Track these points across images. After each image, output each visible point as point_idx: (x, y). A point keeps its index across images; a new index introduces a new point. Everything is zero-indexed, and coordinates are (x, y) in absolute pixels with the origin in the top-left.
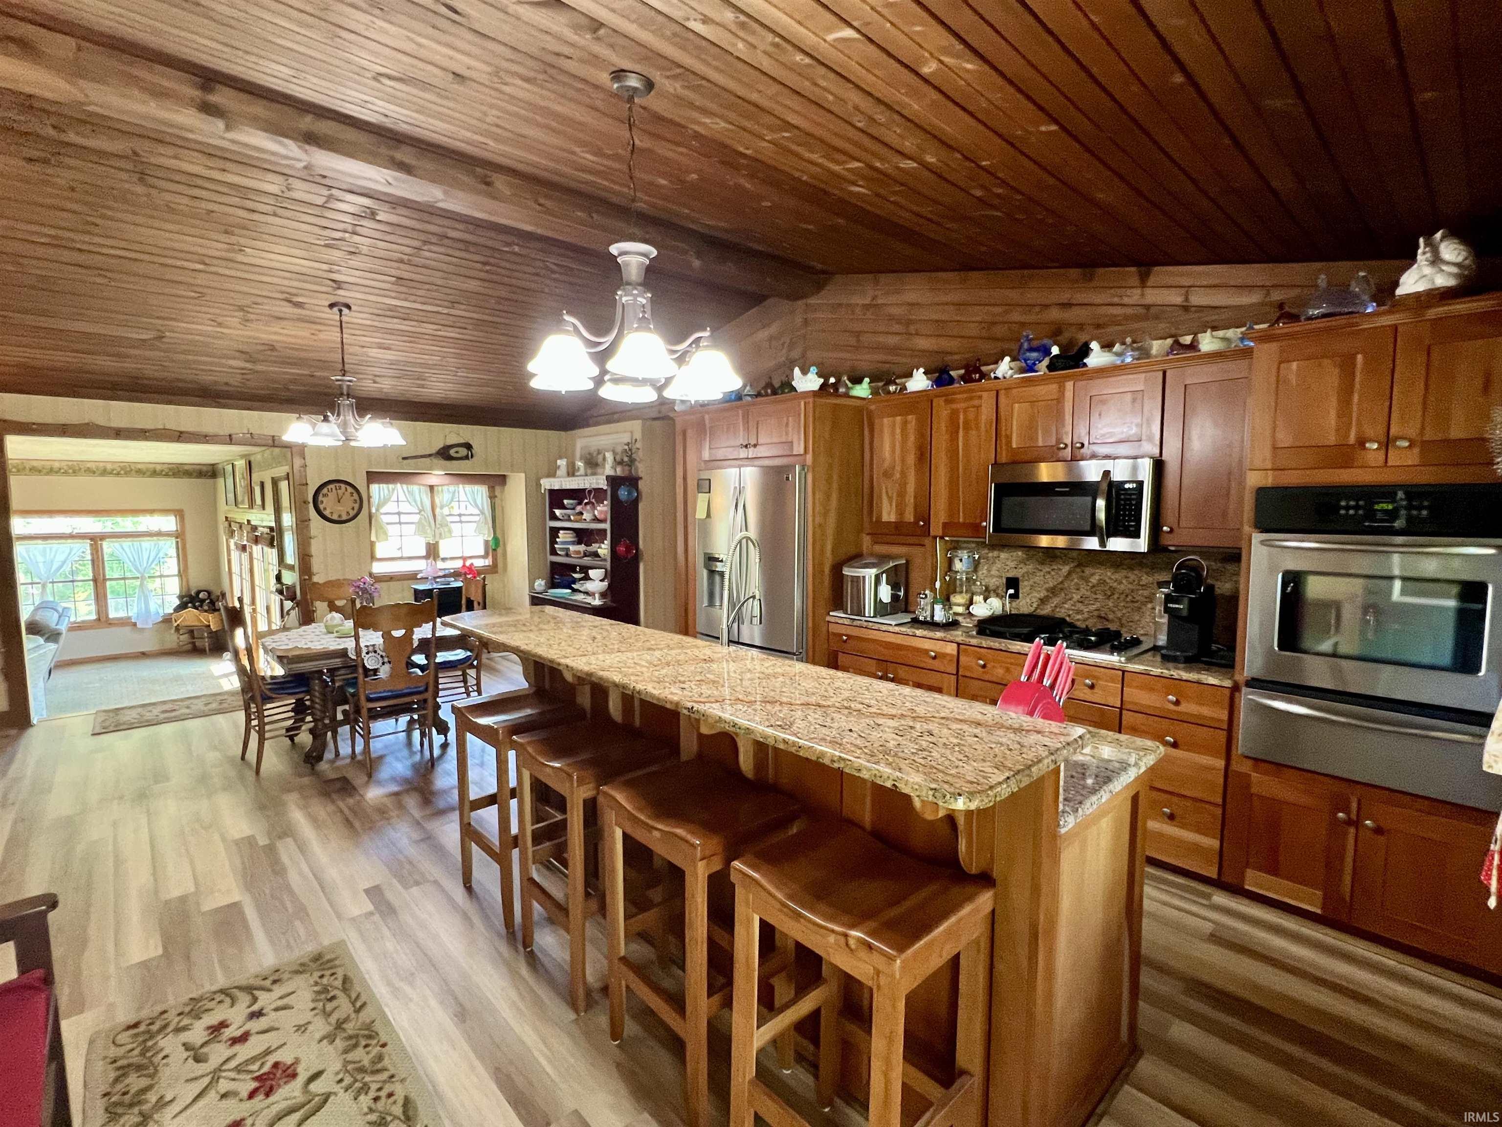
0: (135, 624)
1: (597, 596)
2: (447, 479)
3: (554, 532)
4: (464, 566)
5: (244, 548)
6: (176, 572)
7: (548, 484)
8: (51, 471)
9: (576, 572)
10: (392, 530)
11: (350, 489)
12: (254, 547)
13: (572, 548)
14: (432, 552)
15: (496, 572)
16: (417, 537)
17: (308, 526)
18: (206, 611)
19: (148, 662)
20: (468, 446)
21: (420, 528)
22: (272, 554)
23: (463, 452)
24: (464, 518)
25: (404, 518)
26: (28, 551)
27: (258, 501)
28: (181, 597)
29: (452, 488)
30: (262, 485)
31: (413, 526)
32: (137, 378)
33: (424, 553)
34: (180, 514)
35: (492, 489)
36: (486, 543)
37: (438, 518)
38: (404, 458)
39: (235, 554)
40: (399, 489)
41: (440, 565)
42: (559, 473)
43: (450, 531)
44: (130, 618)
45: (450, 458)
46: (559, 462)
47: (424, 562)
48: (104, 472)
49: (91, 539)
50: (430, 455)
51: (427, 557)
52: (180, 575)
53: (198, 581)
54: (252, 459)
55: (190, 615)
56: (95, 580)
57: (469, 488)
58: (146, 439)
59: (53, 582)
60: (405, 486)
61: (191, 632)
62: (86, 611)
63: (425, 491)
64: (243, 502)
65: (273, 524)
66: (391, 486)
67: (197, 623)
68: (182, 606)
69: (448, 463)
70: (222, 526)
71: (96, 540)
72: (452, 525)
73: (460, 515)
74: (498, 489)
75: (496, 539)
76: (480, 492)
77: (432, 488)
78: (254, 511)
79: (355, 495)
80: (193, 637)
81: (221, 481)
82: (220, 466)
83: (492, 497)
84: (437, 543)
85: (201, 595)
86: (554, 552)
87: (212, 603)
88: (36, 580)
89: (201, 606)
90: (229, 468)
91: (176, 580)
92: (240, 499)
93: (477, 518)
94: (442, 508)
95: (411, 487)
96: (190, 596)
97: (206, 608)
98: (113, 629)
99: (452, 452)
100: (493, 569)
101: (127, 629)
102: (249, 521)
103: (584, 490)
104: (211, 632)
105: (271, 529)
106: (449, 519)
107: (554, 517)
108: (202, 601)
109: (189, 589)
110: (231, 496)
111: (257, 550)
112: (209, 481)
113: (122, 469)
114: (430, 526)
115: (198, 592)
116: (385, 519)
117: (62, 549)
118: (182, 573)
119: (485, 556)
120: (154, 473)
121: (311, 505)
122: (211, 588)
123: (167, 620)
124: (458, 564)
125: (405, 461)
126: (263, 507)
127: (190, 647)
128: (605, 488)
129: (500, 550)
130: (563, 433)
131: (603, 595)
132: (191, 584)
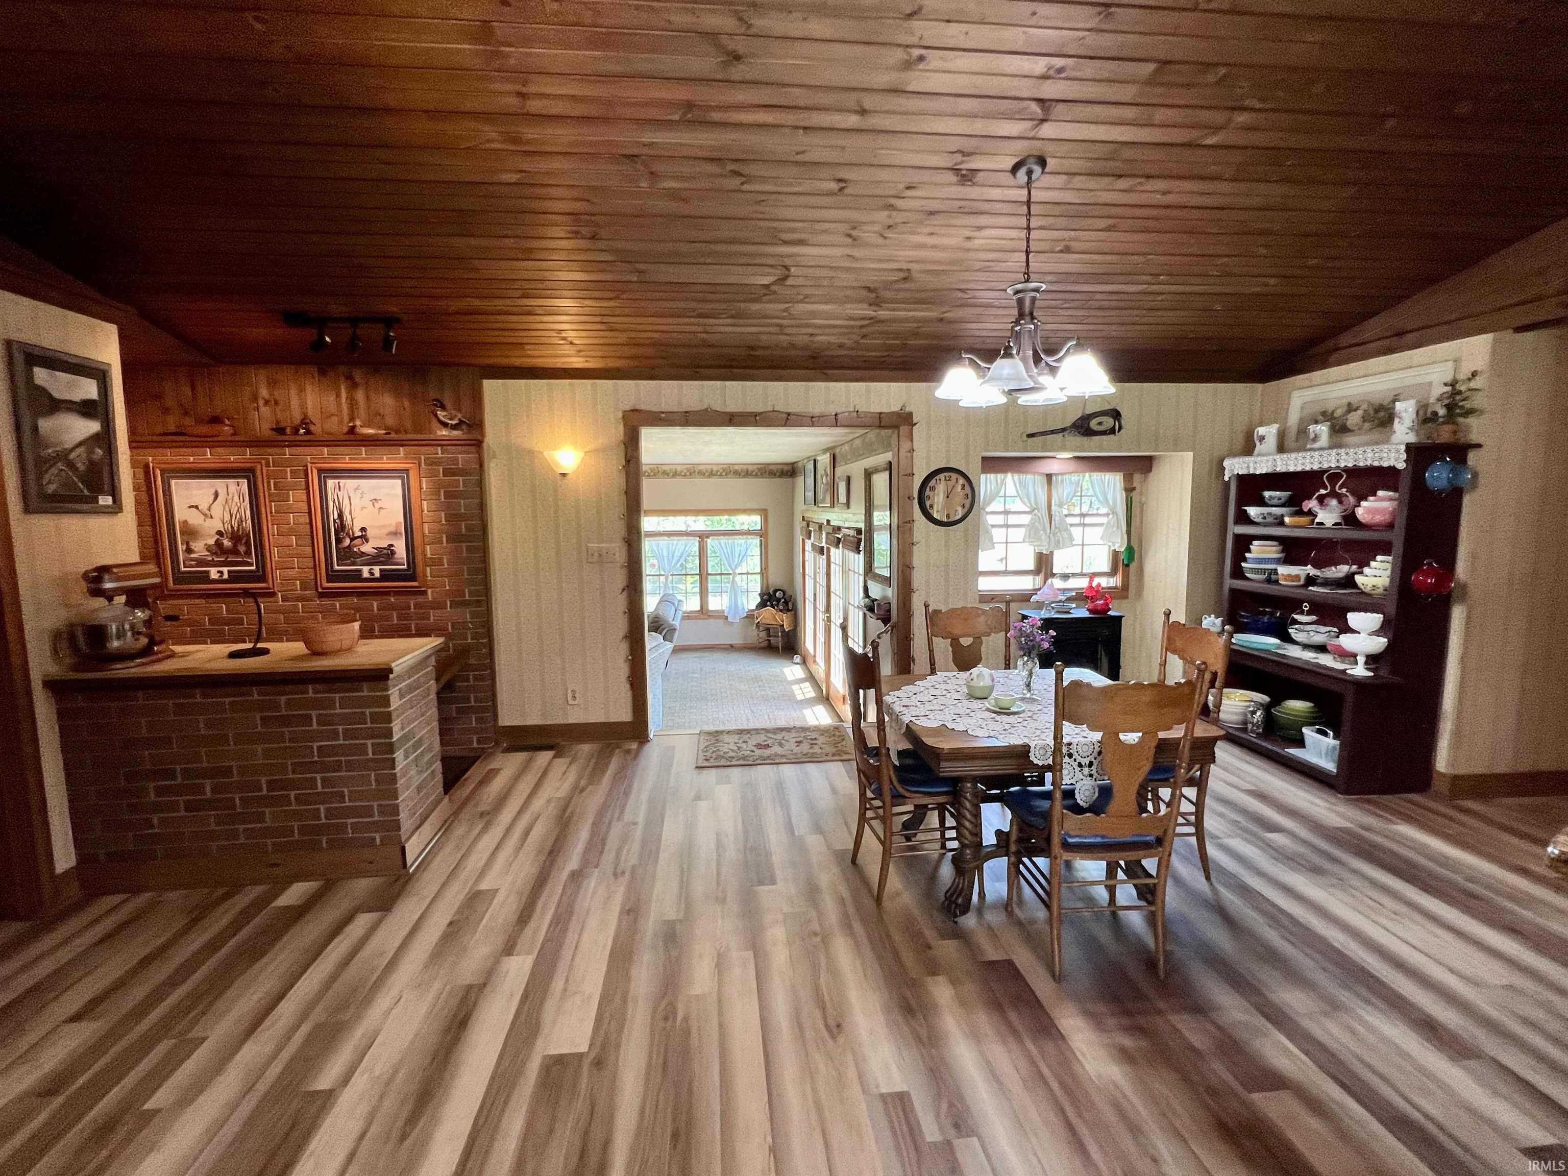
0: (726, 618)
1: (1361, 660)
2: (1072, 466)
3: (1243, 544)
4: (1091, 587)
5: (821, 551)
6: (759, 571)
7: (1236, 466)
8: (676, 474)
9: (1302, 613)
10: (998, 535)
11: (961, 481)
12: (833, 550)
13: (1283, 570)
14: (1043, 565)
15: (1126, 597)
16: (1027, 545)
17: (911, 529)
18: (781, 611)
19: (735, 656)
20: (1116, 414)
21: (1032, 532)
22: (858, 561)
23: (1108, 422)
24: (1088, 520)
25: (1013, 519)
26: (658, 546)
27: (843, 498)
28: (762, 595)
29: (1075, 478)
30: (848, 480)
31: (1023, 530)
32: (752, 348)
33: (1031, 566)
34: (764, 513)
35: (1128, 478)
36: (1116, 554)
37: (1056, 518)
38: (1031, 436)
39: (810, 555)
40: (1010, 481)
41: (1058, 583)
42: (1259, 448)
43: (1071, 538)
44: (723, 611)
45: (1090, 433)
46: (1261, 431)
47: (1030, 578)
48: (712, 474)
49: (700, 537)
50: (1063, 430)
51: (1037, 572)
52: (762, 573)
53: (776, 580)
54: (837, 451)
55: (770, 615)
56: (700, 575)
57: (1097, 476)
58: (756, 424)
59: (672, 575)
60: (1016, 476)
61: (768, 630)
62: (693, 604)
63: (1041, 481)
64: (823, 501)
65: (862, 525)
66: (1000, 476)
67: (773, 622)
68: (762, 605)
69: (1085, 440)
70: (799, 525)
71: (703, 536)
72: (1073, 529)
73: (1083, 515)
74: (1137, 477)
75: (1130, 550)
76: (1113, 481)
77: (1049, 477)
78: (836, 509)
79: (967, 487)
80: (769, 635)
81: (800, 480)
82: (800, 464)
83: (1129, 490)
84: (1052, 553)
85: (778, 594)
86: (1238, 573)
87: (786, 603)
88: (663, 573)
89: (777, 605)
90: (810, 466)
91: (758, 577)
92: (820, 496)
93: (1104, 520)
94: (1060, 505)
95: (1023, 477)
96: (769, 594)
97: (781, 607)
98: (711, 620)
99: (1093, 424)
100: (1123, 592)
101: (721, 621)
102: (828, 521)
103: (1322, 472)
104: (783, 631)
105: (859, 531)
106: (1070, 520)
107: (1243, 518)
108: (778, 600)
109: (768, 587)
110: (810, 494)
111: (836, 554)
112: (790, 480)
113: (724, 470)
114: (1044, 530)
115: (776, 591)
116: (991, 520)
117: (680, 544)
118: (764, 572)
119: (1113, 573)
120: (747, 474)
121: (916, 501)
122: (785, 588)
123: (750, 616)
124: (1083, 583)
125: (1030, 440)
126: (848, 504)
127: (765, 644)
128: (1401, 466)
129: (1133, 566)
130: (1260, 386)
131: (1372, 660)
132: (770, 582)
